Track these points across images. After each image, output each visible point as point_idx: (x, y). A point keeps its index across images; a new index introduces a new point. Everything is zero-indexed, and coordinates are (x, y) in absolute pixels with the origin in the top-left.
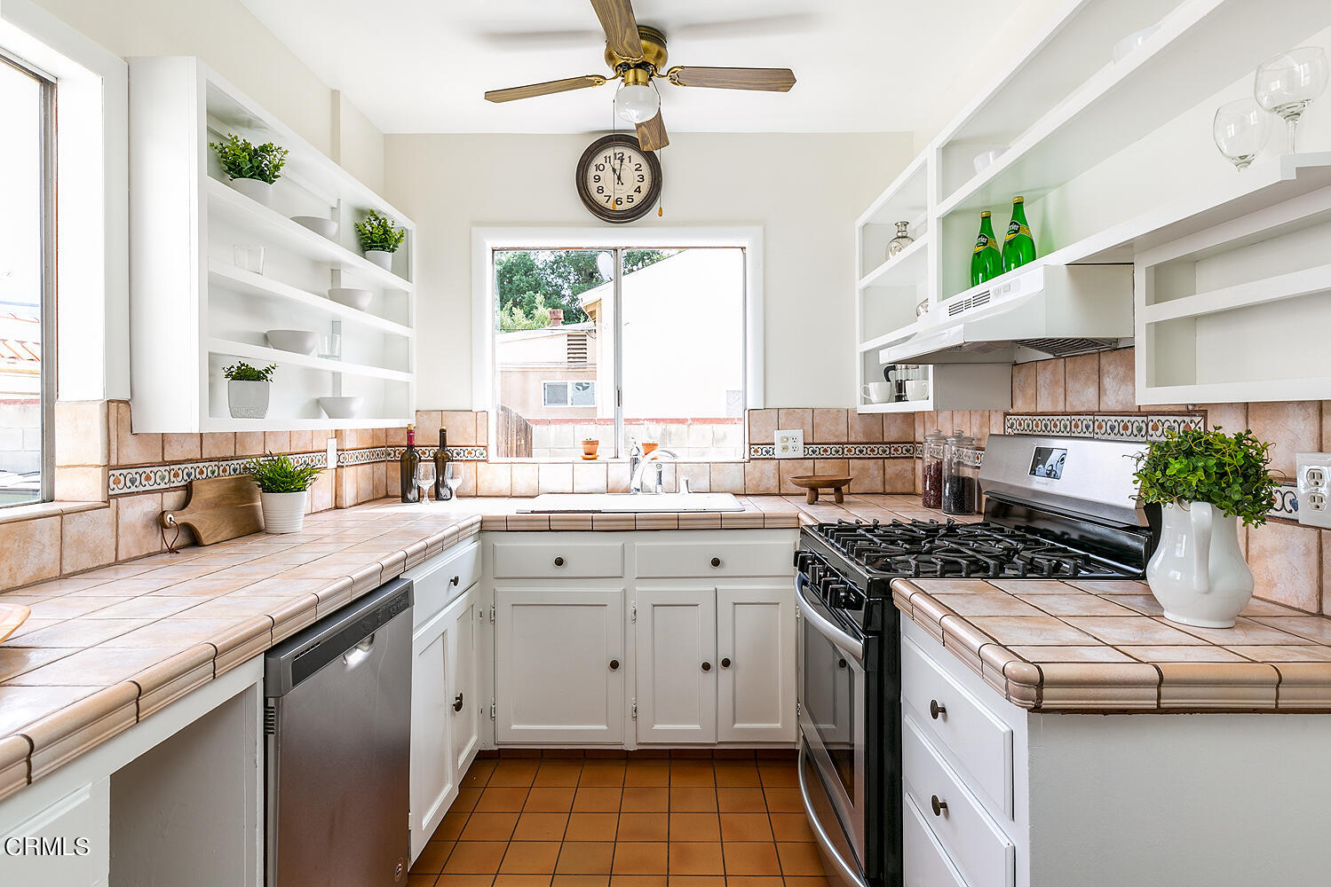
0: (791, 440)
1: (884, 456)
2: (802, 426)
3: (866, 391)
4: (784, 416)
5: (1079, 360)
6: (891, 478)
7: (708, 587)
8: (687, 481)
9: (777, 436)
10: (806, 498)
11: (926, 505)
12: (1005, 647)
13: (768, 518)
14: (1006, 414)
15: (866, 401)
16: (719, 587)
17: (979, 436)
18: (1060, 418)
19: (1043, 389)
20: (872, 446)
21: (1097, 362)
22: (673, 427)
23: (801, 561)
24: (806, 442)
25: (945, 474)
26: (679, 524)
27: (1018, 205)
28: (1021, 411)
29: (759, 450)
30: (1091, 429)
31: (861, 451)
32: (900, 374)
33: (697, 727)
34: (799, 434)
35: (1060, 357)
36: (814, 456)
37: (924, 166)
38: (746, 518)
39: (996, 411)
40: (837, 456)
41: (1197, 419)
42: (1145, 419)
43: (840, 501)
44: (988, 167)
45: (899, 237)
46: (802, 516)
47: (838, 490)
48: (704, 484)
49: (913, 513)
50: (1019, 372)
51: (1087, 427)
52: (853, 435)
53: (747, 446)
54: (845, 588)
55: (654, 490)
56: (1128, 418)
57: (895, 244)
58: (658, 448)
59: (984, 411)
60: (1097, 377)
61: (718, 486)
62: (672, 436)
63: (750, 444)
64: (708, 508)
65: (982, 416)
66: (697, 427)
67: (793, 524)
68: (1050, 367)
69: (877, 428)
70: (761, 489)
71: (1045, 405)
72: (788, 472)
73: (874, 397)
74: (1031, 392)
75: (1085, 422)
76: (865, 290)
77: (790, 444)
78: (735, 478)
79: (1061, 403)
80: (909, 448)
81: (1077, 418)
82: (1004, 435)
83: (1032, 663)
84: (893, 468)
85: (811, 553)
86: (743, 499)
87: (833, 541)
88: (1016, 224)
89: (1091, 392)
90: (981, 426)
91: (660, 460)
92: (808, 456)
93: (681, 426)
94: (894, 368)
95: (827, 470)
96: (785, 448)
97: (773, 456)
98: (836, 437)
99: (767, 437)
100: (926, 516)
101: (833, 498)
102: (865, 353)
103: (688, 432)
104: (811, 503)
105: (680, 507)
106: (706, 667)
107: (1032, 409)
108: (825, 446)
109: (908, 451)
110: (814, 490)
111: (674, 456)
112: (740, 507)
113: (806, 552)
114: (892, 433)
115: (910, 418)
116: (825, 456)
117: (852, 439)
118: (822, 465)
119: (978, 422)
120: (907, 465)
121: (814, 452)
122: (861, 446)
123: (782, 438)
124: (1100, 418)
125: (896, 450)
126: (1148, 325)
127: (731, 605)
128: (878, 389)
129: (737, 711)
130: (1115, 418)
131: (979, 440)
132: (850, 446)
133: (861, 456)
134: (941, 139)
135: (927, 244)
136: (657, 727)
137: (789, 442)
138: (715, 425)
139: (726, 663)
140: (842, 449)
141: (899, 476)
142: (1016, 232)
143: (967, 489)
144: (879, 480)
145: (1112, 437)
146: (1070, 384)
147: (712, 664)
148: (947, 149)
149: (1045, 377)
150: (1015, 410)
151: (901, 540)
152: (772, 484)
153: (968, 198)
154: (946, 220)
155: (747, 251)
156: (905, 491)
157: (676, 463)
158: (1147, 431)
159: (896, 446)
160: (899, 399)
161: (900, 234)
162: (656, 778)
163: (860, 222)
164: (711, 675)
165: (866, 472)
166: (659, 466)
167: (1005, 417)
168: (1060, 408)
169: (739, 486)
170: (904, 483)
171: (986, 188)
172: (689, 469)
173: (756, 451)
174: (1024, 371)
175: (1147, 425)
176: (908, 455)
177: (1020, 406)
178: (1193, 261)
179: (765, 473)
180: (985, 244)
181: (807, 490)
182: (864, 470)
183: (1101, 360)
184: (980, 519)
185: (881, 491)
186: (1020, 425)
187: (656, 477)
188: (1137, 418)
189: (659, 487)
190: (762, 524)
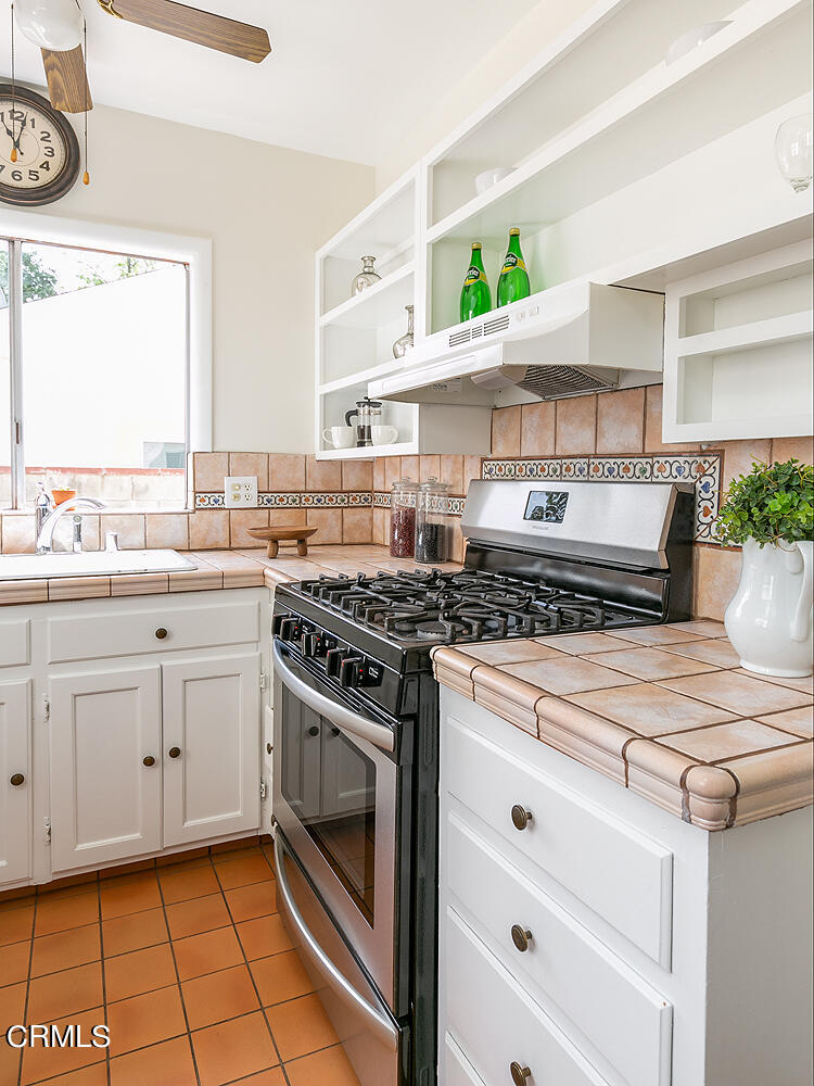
0: (243, 488)
1: (343, 505)
2: (255, 473)
3: (328, 435)
4: (235, 461)
5: (573, 403)
6: (350, 528)
7: (151, 665)
8: (116, 537)
9: (227, 483)
10: (267, 552)
11: (394, 554)
12: (651, 739)
13: (228, 577)
14: (483, 460)
15: (326, 446)
16: (165, 663)
17: (451, 483)
18: (549, 462)
19: (529, 434)
20: (331, 495)
21: (594, 403)
22: (84, 478)
23: (284, 629)
24: (261, 490)
25: (419, 521)
26: (111, 590)
27: (515, 237)
28: (501, 456)
29: (206, 498)
30: (585, 473)
31: (319, 501)
32: (362, 420)
33: (137, 835)
34: (252, 481)
35: (549, 400)
36: (269, 505)
37: (411, 186)
38: (200, 579)
39: (472, 457)
40: (294, 505)
41: (711, 459)
42: (650, 460)
43: (304, 554)
44: (491, 189)
45: (366, 273)
46: (267, 572)
47: (302, 542)
48: (138, 539)
49: (382, 564)
50: (500, 417)
51: (581, 471)
52: (312, 482)
53: (191, 495)
54: (361, 660)
55: (69, 549)
56: (630, 460)
57: (361, 280)
58: (76, 497)
59: (457, 456)
60: (593, 420)
61: (155, 540)
62: (83, 486)
63: (195, 493)
64: (150, 567)
65: (454, 463)
66: (113, 478)
67: (258, 582)
68: (538, 411)
69: (335, 477)
70: (208, 544)
71: (529, 449)
72: (240, 524)
73: (337, 443)
74: (514, 436)
75: (578, 466)
76: (326, 328)
77: (242, 492)
78: (177, 531)
79: (551, 447)
80: (366, 498)
81: (568, 461)
82: (481, 479)
83: (713, 764)
84: (351, 517)
85: (293, 616)
86: (188, 555)
87: (327, 602)
88: (513, 256)
89: (589, 434)
90: (453, 473)
91: (77, 511)
92: (262, 506)
93: (94, 476)
94: (356, 413)
95: (284, 521)
96: (236, 497)
97: (222, 506)
98: (293, 484)
99: (216, 484)
100: (394, 566)
101: (295, 551)
102: (325, 395)
103: (103, 483)
104: (274, 556)
105: (113, 568)
106: (149, 762)
107: (515, 454)
108: (282, 495)
109: (366, 500)
110: (274, 541)
111: (99, 505)
112: (190, 565)
113: (287, 616)
114: (351, 482)
115: (368, 465)
116: (281, 505)
117: (310, 488)
118: (278, 515)
119: (450, 469)
120: (365, 513)
121: (269, 501)
122: (320, 495)
123: (233, 486)
124: (597, 461)
125: (355, 499)
126: (680, 358)
127: (181, 683)
128: (341, 434)
129: (188, 805)
130: (614, 460)
131: (451, 486)
132: (307, 495)
133: (319, 505)
134: (434, 155)
135: (412, 274)
136: (80, 847)
137: (240, 490)
138: (135, 476)
139: (175, 753)
140: (299, 498)
141: (357, 525)
142: (514, 265)
143: (439, 537)
144: (337, 530)
145: (610, 479)
146: (562, 427)
147: (156, 756)
148: (438, 169)
149: (531, 421)
150: (495, 455)
151: (410, 596)
152: (221, 538)
153: (458, 227)
154: (437, 246)
155: (192, 269)
156: (362, 541)
157: (100, 515)
158: (652, 473)
159: (354, 494)
160: (361, 444)
161: (366, 270)
162: (82, 911)
163: (321, 253)
164: (154, 771)
165: (325, 523)
166: (78, 518)
167: (482, 463)
168: (549, 452)
169: (182, 542)
170: (361, 533)
171: (477, 217)
172: (117, 522)
173: (202, 500)
174: (506, 415)
175: (652, 467)
176: (366, 504)
177: (501, 450)
178: (713, 298)
179: (213, 526)
180: (476, 278)
181: (267, 543)
182: (322, 520)
183: (600, 402)
184: (459, 569)
185: (340, 542)
186: (500, 470)
187: (72, 531)
188: (639, 460)
189: (77, 546)
190: (220, 584)
